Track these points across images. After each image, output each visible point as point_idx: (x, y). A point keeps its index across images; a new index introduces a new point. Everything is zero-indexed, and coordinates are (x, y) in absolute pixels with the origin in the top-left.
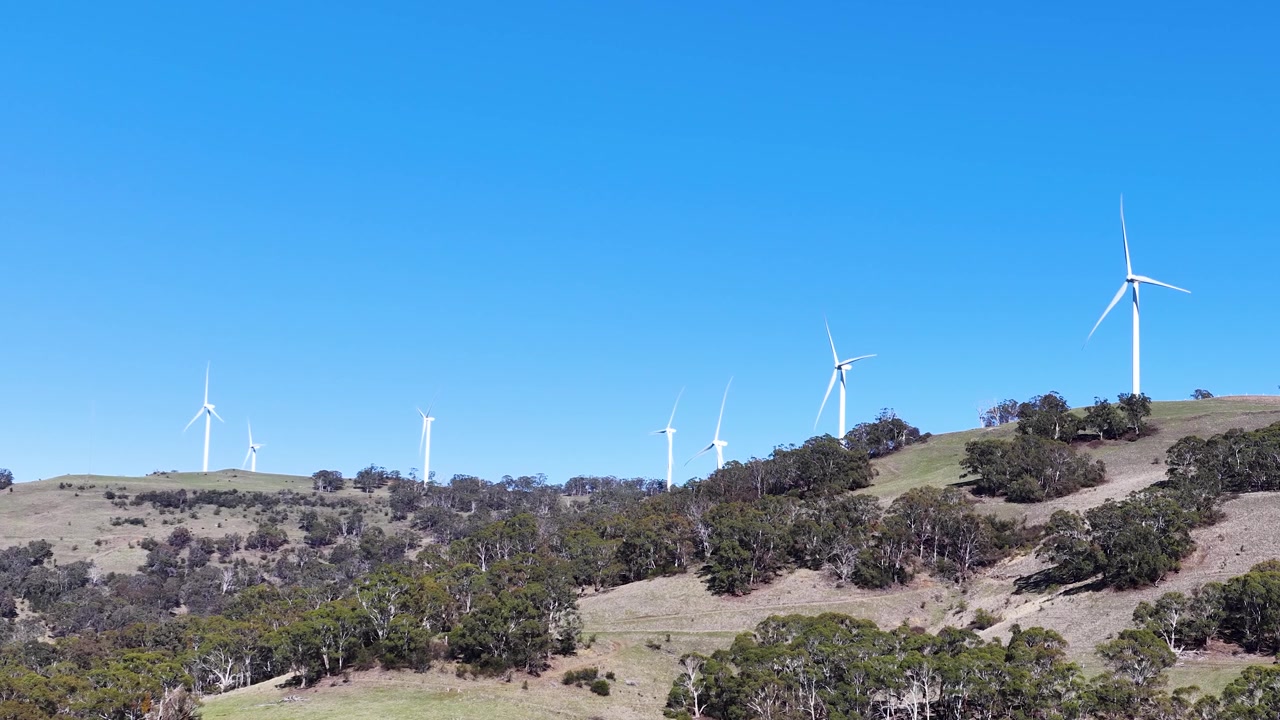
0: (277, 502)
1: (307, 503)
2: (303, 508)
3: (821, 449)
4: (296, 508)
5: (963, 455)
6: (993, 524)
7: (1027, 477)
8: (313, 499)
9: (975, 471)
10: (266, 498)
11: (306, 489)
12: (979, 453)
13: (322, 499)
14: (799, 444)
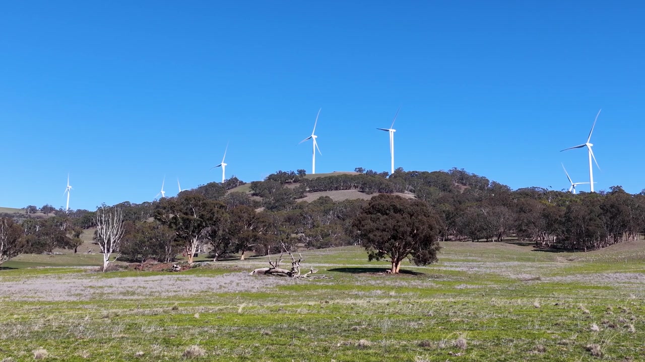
0: (13, 217)
1: (24, 217)
2: (23, 219)
3: (212, 185)
4: (21, 219)
5: (250, 185)
6: (254, 202)
7: (266, 190)
8: (27, 216)
9: (253, 190)
10: (9, 215)
11: (23, 213)
12: (255, 185)
13: (30, 216)
14: (206, 184)
